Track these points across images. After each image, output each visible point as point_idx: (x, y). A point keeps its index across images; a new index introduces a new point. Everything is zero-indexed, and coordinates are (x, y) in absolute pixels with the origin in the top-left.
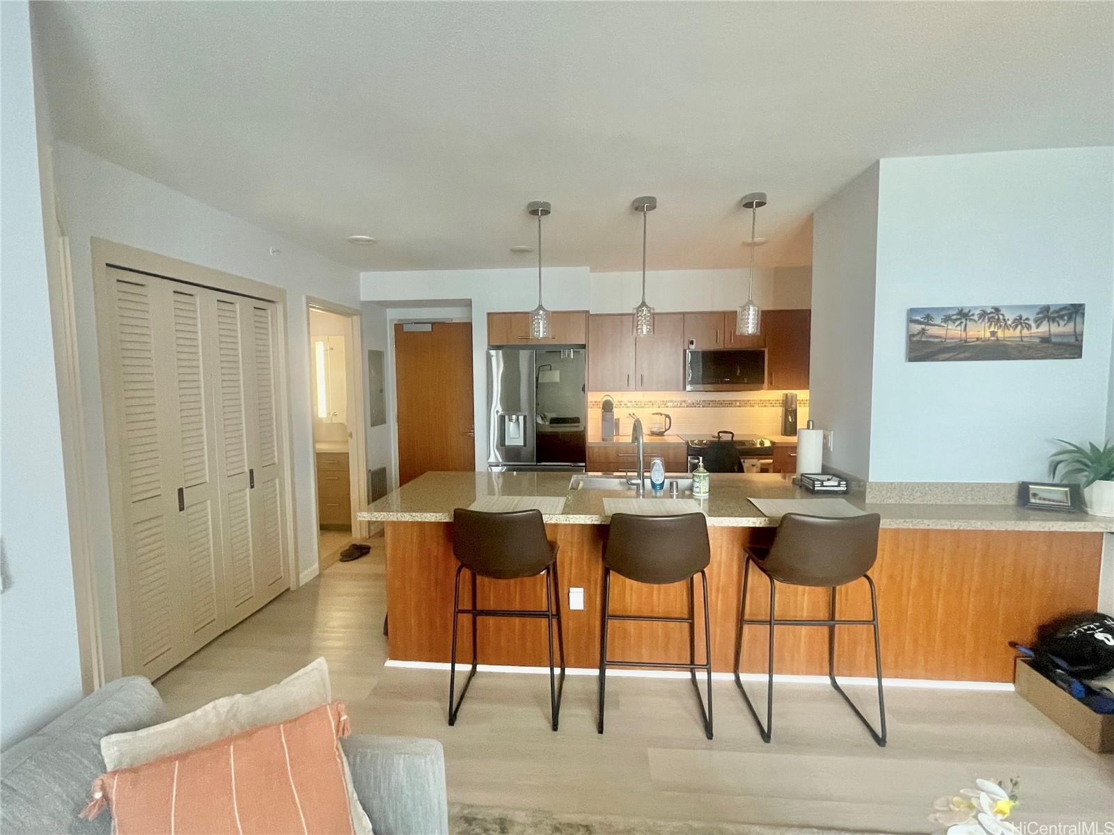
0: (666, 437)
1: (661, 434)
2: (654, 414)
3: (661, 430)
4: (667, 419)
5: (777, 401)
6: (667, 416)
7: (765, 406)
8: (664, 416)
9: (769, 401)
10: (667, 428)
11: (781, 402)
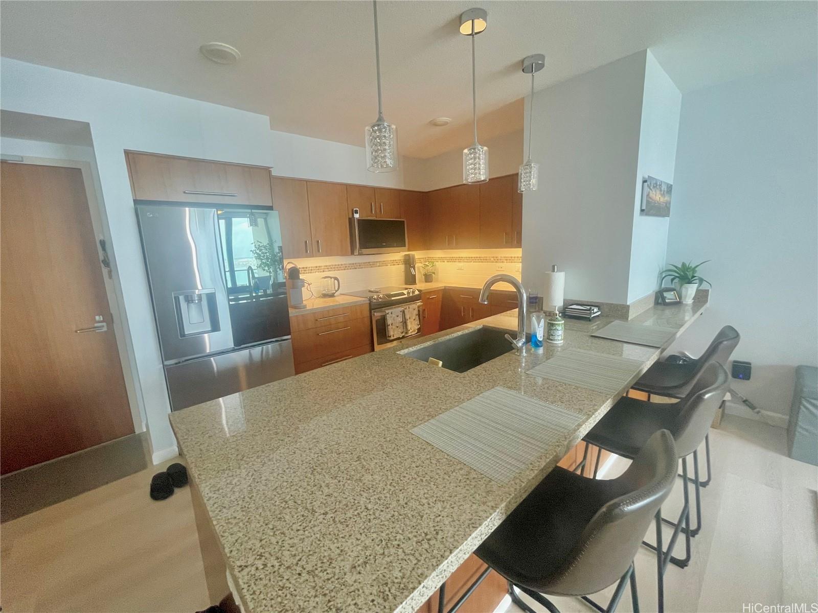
0: (336, 298)
1: (332, 296)
2: (323, 278)
3: (332, 292)
4: (336, 281)
5: (400, 260)
6: (336, 279)
7: (394, 265)
8: (333, 279)
9: (396, 260)
10: (336, 289)
11: (402, 261)
